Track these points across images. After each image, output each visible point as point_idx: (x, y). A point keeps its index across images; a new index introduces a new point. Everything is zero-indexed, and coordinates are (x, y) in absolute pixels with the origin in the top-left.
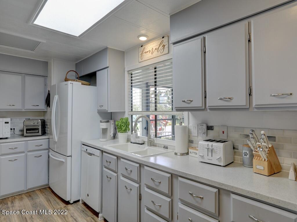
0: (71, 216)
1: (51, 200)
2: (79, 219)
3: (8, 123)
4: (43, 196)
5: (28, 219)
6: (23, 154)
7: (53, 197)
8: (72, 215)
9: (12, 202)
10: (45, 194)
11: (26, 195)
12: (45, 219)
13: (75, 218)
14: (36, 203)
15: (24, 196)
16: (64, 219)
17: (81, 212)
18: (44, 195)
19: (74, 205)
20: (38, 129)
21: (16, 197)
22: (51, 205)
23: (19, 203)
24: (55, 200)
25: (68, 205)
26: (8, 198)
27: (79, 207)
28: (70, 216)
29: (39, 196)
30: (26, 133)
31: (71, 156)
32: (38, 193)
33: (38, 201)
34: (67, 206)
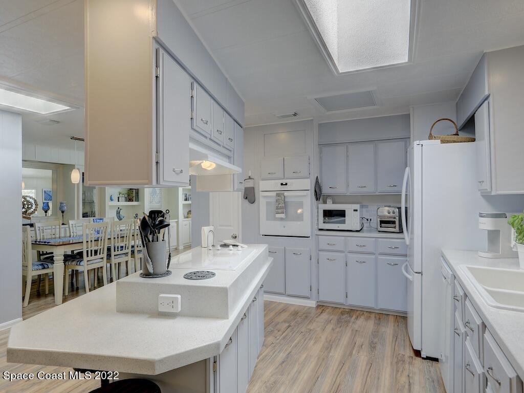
0: (409, 376)
1: (400, 337)
2: (416, 388)
3: (357, 210)
4: (394, 326)
5: (356, 345)
6: (373, 257)
7: (404, 335)
8: (411, 375)
9: (357, 318)
10: (398, 326)
11: (377, 315)
12: (373, 357)
13: (411, 381)
14: (378, 332)
15: (373, 316)
16: (395, 373)
17: (428, 379)
18: (396, 325)
19: (426, 362)
20: (394, 222)
21: (365, 313)
22: (394, 344)
23: (362, 322)
24: (404, 340)
25: (417, 358)
26: (357, 310)
27: (432, 369)
28: (407, 374)
29: (389, 324)
30: (381, 227)
31: (421, 273)
32: (392, 319)
33: (383, 329)
34: (414, 357)
